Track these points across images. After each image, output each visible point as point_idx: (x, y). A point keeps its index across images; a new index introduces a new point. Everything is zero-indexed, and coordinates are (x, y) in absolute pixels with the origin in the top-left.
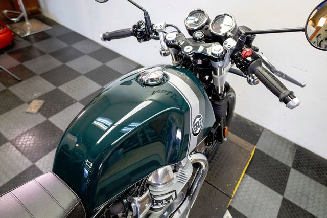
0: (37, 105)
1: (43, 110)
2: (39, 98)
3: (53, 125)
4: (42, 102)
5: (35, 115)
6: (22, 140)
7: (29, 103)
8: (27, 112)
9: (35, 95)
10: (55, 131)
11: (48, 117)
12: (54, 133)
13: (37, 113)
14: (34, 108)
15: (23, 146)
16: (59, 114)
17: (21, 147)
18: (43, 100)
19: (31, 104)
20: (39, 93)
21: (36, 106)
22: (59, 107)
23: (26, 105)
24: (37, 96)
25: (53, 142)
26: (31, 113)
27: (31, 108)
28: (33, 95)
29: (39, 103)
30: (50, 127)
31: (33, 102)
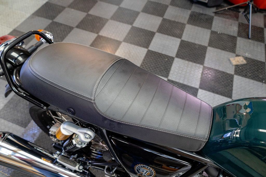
0: (240, 61)
1: (239, 68)
2: (246, 58)
3: (232, 81)
4: (245, 62)
5: (231, 66)
6: (209, 71)
7: (237, 56)
8: (229, 60)
9: (247, 54)
10: (229, 85)
11: (236, 74)
12: (227, 86)
13: (233, 65)
14: (236, 61)
15: (206, 75)
16: (244, 79)
17: (205, 74)
18: (247, 62)
19: (237, 57)
20: (250, 55)
21: (238, 61)
22: (250, 75)
23: (234, 55)
24: (247, 56)
25: (220, 90)
26: (231, 63)
27: (234, 60)
28: (246, 53)
29: (242, 61)
30: (229, 81)
31: (239, 57)
